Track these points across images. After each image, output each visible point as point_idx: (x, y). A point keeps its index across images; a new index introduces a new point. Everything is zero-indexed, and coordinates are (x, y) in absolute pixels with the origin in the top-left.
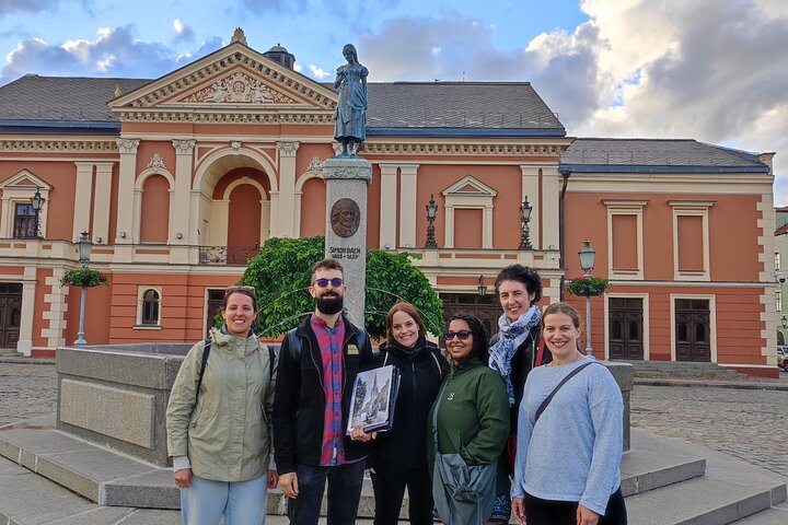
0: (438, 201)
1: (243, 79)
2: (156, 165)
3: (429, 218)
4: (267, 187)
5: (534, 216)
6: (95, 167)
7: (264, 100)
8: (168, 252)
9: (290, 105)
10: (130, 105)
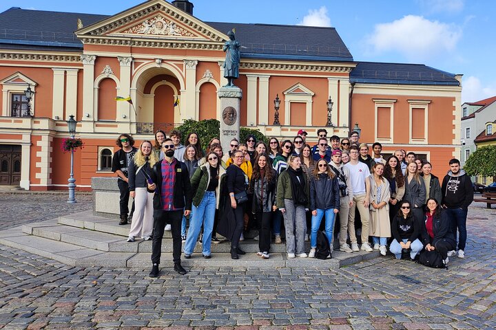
0: (281, 98)
1: (162, 20)
2: (107, 72)
3: (275, 108)
4: (178, 87)
5: (334, 107)
6: (66, 72)
7: (175, 33)
8: (116, 126)
9: (191, 37)
10: (89, 34)
